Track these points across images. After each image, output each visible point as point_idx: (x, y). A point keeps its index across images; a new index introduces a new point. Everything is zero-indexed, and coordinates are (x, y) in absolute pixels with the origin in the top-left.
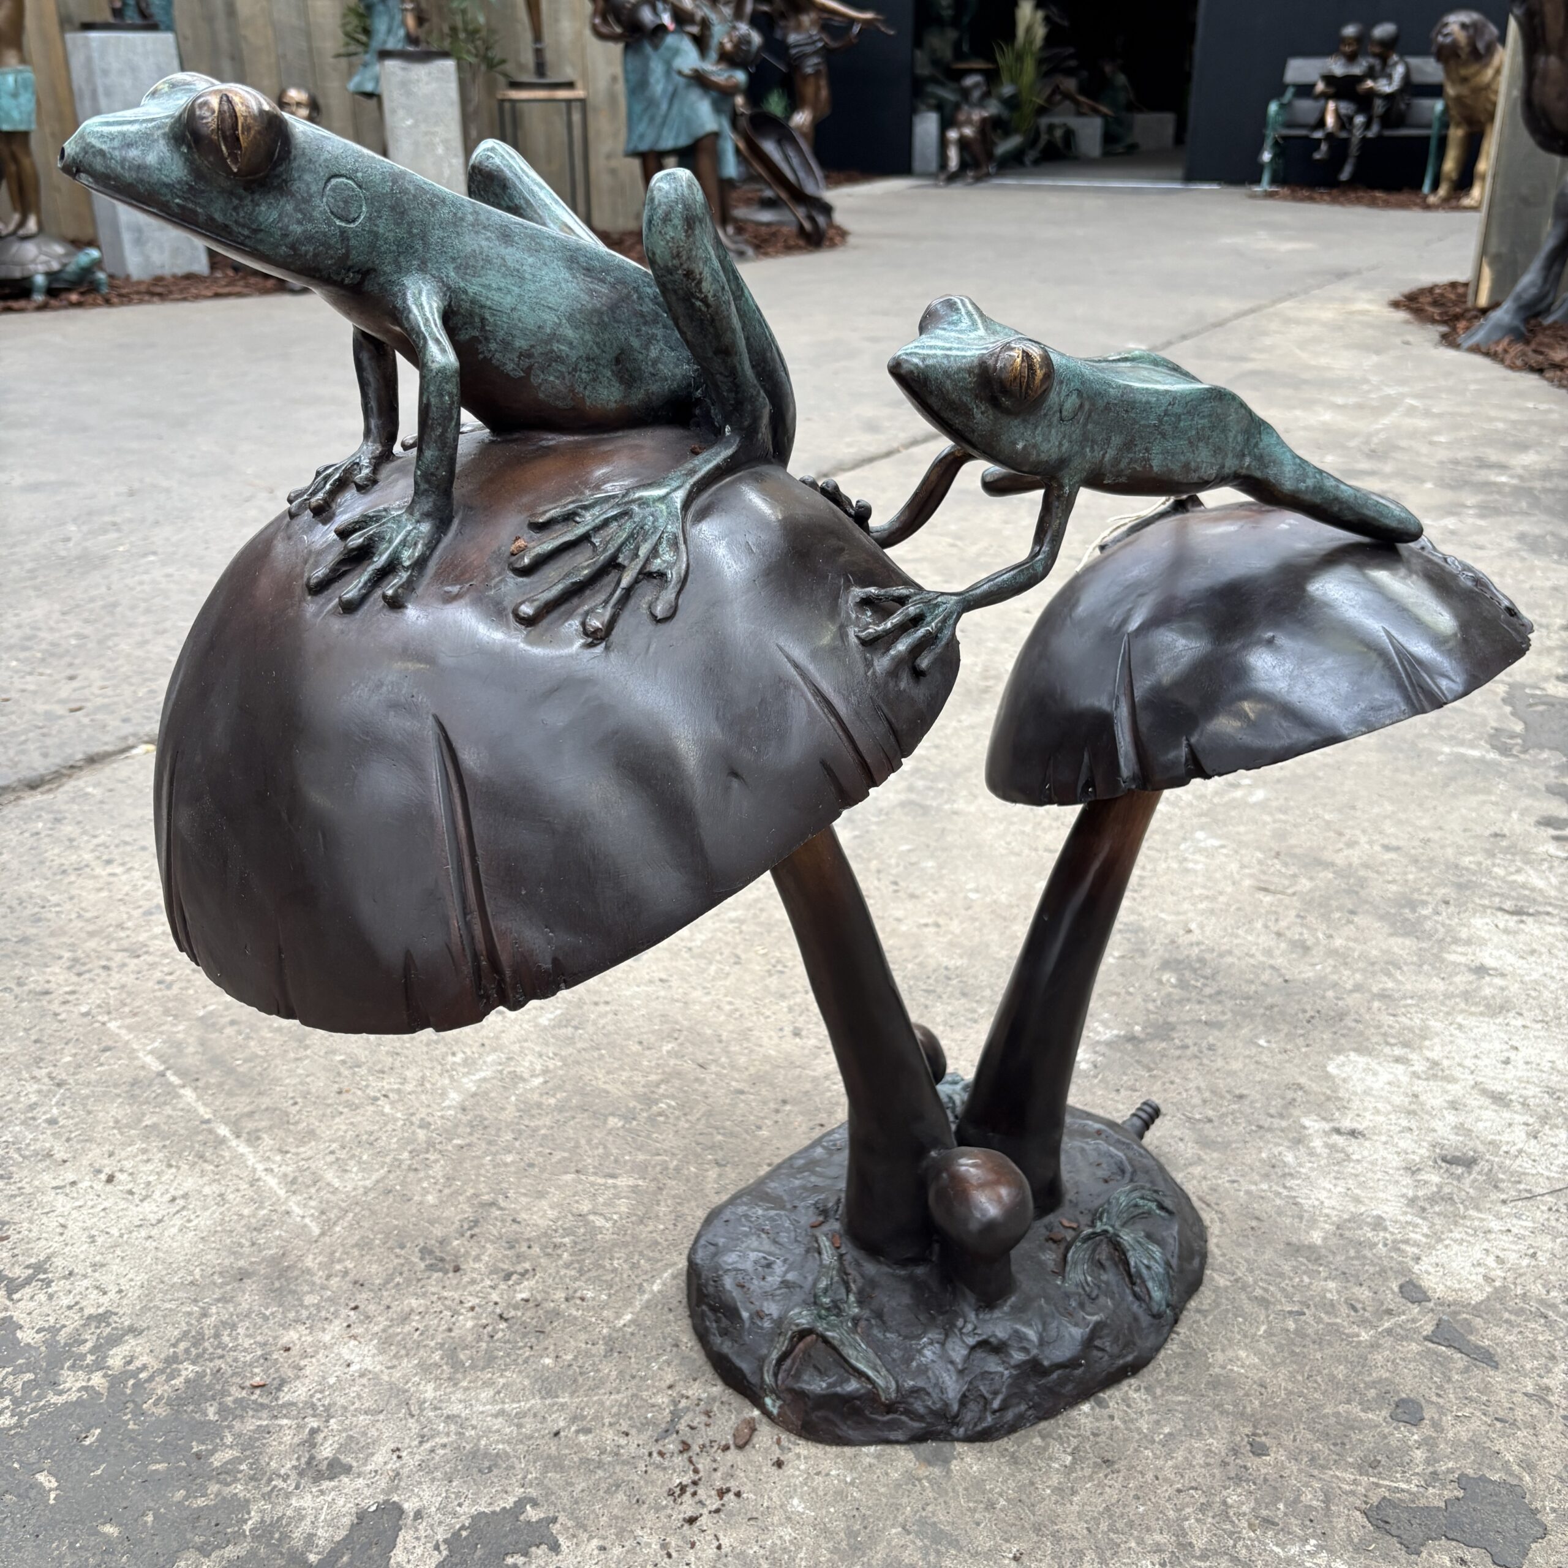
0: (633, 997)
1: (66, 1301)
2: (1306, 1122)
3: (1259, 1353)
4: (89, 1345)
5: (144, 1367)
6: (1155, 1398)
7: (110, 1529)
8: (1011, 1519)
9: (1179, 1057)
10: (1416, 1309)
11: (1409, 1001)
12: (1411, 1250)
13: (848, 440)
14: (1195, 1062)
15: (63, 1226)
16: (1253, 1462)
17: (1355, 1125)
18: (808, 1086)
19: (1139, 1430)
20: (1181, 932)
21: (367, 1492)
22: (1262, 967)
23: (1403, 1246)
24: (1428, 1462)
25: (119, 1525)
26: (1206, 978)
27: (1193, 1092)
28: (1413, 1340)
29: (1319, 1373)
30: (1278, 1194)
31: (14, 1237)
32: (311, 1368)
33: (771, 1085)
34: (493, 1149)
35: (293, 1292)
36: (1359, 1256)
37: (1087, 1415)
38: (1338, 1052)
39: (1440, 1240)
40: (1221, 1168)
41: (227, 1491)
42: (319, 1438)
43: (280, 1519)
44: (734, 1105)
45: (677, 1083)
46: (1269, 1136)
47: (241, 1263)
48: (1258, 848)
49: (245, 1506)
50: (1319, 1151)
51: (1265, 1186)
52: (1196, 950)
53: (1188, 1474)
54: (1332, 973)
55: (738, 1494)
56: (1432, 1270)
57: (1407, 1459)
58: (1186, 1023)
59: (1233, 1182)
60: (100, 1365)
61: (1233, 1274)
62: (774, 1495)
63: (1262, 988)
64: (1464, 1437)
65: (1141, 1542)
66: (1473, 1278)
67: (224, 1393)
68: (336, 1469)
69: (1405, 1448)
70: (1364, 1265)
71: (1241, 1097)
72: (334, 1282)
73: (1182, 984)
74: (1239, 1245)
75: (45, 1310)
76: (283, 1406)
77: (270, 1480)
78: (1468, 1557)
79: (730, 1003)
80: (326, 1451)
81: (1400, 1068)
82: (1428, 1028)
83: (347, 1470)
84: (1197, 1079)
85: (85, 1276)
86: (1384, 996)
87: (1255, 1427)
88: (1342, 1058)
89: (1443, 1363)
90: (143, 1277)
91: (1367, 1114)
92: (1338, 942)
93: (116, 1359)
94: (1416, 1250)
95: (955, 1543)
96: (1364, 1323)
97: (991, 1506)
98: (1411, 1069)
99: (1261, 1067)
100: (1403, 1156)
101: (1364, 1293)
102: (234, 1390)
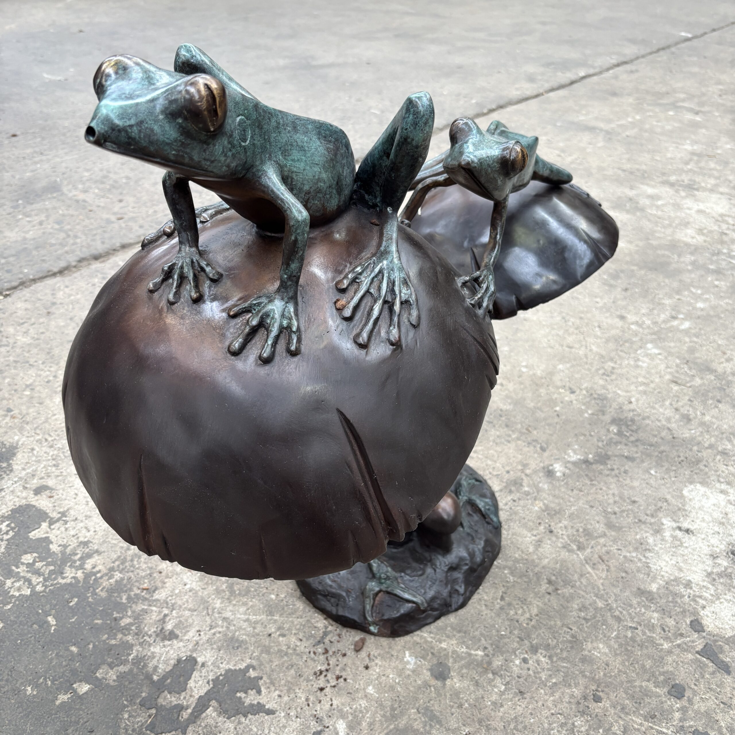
1: (72, 533)
2: (664, 521)
3: (609, 647)
4: (79, 556)
5: (99, 571)
6: (552, 662)
7: (74, 649)
8: (468, 715)
9: (608, 475)
10: (696, 635)
12: (702, 602)
13: (517, 86)
14: (615, 479)
15: (76, 494)
16: (593, 705)
17: (690, 527)
19: (540, 678)
20: (626, 402)
21: (183, 650)
22: (663, 428)
23: (698, 599)
24: (681, 720)
25: (78, 647)
26: (632, 431)
27: (610, 496)
28: (690, 652)
29: (638, 663)
30: (640, 560)
31: (56, 497)
32: (169, 583)
36: (674, 602)
37: (517, 666)
38: (691, 483)
39: (718, 598)
40: (615, 541)
41: (125, 638)
42: (167, 619)
43: (145, 656)
46: (643, 526)
48: (678, 357)
49: (131, 646)
50: (667, 538)
51: (634, 554)
52: (631, 414)
53: (559, 706)
54: (699, 436)
55: (345, 680)
56: (710, 615)
57: (670, 716)
58: (616, 456)
59: (619, 550)
60: (82, 567)
61: (607, 601)
62: (361, 682)
63: (660, 440)
64: (703, 709)
66: (730, 622)
67: (131, 590)
68: (172, 636)
69: (671, 711)
70: (675, 606)
71: (634, 502)
73: (620, 433)
74: (613, 585)
75: (63, 535)
76: (154, 600)
77: (144, 636)
80: (169, 626)
81: (723, 496)
83: (176, 637)
84: (614, 489)
85: (82, 521)
86: (724, 453)
87: (598, 686)
88: (692, 486)
89: (702, 667)
91: (698, 521)
92: (707, 418)
93: (88, 565)
94: (704, 602)
95: (439, 722)
96: (667, 639)
97: (461, 706)
98: (728, 498)
99: (649, 486)
100: (711, 548)
101: (671, 622)
102: (135, 589)
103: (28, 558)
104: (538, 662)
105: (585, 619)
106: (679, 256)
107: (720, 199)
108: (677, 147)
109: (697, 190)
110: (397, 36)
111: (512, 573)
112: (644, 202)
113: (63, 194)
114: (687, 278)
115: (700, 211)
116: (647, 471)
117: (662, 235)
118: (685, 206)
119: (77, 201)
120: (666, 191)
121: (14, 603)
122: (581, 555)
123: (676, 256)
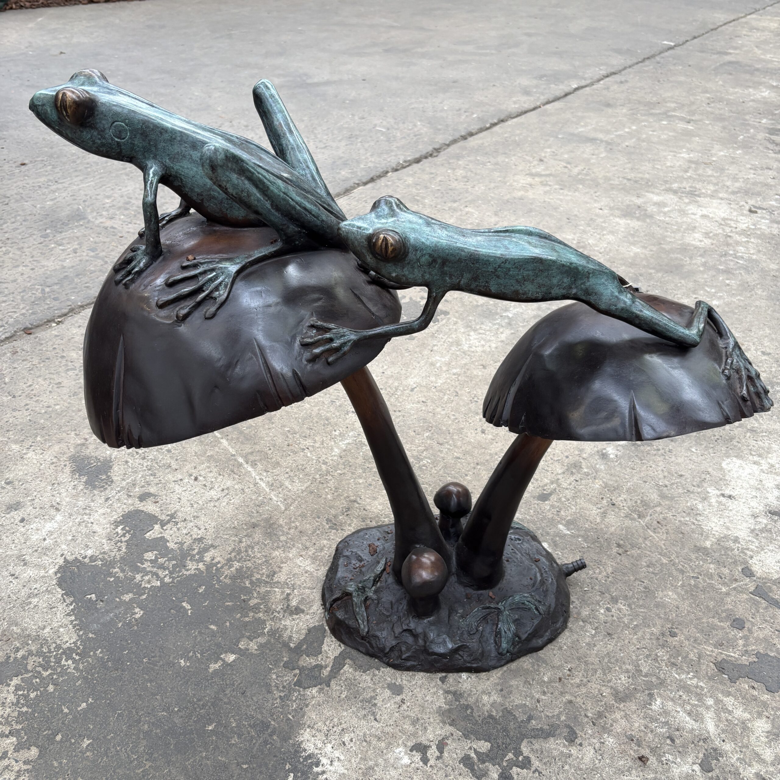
0: (411, 409)
1: (185, 532)
2: (709, 490)
3: (678, 594)
4: (196, 551)
5: (219, 562)
6: (631, 609)
7: (213, 627)
9: (655, 455)
10: (748, 580)
11: (764, 434)
12: (749, 553)
14: (662, 457)
15: (180, 499)
16: (670, 639)
17: (731, 493)
18: (488, 458)
19: (624, 622)
21: (311, 621)
23: (746, 551)
24: (744, 646)
25: (216, 626)
27: (660, 472)
28: (744, 593)
29: (702, 604)
30: (694, 524)
31: (161, 502)
32: (285, 568)
33: (472, 455)
34: (354, 476)
35: (276, 535)
36: (726, 555)
37: (602, 614)
38: (728, 457)
39: (763, 550)
40: (669, 508)
41: (257, 616)
42: (291, 597)
43: (278, 629)
44: (456, 464)
45: (431, 452)
46: (692, 495)
47: (253, 520)
49: (264, 622)
50: (714, 504)
51: (687, 519)
53: (642, 642)
56: (757, 563)
57: (735, 644)
59: (674, 516)
60: (201, 560)
61: (670, 558)
64: (761, 636)
65: (621, 668)
66: (775, 568)
67: (252, 575)
68: (298, 611)
69: (735, 639)
70: (727, 558)
71: (681, 476)
72: (292, 531)
74: (674, 545)
75: (177, 535)
76: (275, 583)
77: (273, 613)
78: (756, 686)
79: (454, 415)
80: (294, 603)
81: (756, 467)
82: (771, 448)
83: (303, 611)
84: (662, 466)
85: (191, 521)
87: (672, 625)
88: (729, 460)
89: (756, 604)
90: (213, 524)
91: (737, 488)
93: (207, 557)
94: (751, 553)
96: (724, 584)
98: (761, 468)
99: (692, 462)
100: (751, 509)
101: (726, 571)
102: (255, 574)
103: (150, 555)
104: (619, 610)
105: (653, 573)
106: (691, 258)
107: (720, 203)
108: (675, 156)
109: (699, 196)
110: (386, 51)
111: (585, 541)
112: (652, 209)
113: (89, 222)
114: (700, 278)
115: (703, 216)
116: (689, 449)
117: (673, 240)
118: (690, 212)
119: (106, 228)
120: (670, 198)
121: (148, 593)
122: (642, 522)
123: (688, 259)
